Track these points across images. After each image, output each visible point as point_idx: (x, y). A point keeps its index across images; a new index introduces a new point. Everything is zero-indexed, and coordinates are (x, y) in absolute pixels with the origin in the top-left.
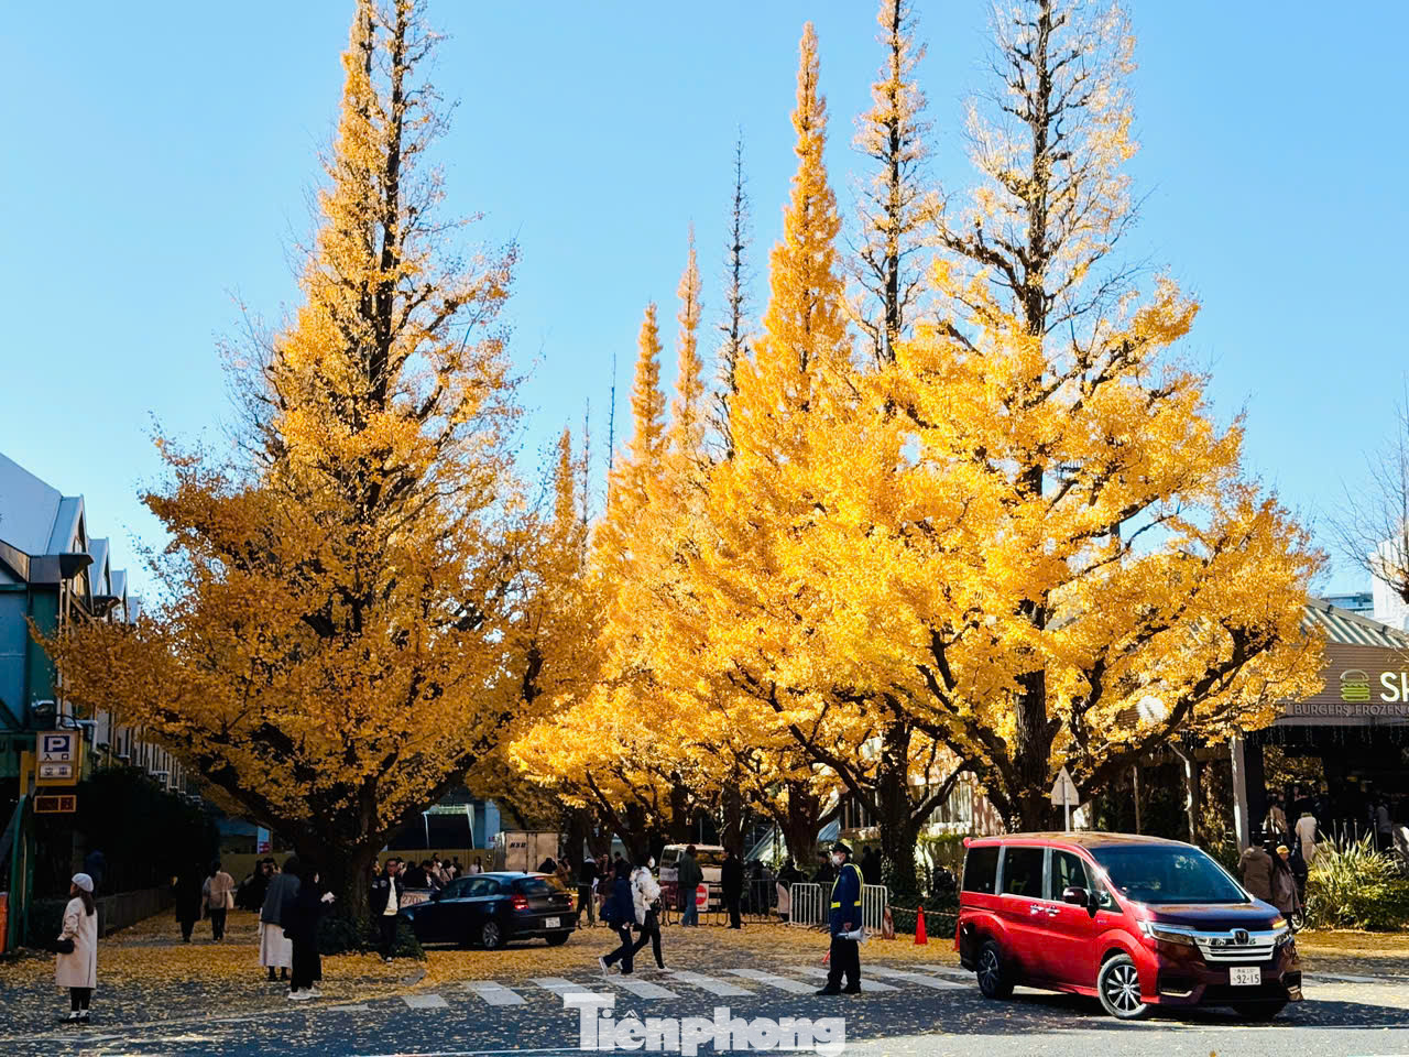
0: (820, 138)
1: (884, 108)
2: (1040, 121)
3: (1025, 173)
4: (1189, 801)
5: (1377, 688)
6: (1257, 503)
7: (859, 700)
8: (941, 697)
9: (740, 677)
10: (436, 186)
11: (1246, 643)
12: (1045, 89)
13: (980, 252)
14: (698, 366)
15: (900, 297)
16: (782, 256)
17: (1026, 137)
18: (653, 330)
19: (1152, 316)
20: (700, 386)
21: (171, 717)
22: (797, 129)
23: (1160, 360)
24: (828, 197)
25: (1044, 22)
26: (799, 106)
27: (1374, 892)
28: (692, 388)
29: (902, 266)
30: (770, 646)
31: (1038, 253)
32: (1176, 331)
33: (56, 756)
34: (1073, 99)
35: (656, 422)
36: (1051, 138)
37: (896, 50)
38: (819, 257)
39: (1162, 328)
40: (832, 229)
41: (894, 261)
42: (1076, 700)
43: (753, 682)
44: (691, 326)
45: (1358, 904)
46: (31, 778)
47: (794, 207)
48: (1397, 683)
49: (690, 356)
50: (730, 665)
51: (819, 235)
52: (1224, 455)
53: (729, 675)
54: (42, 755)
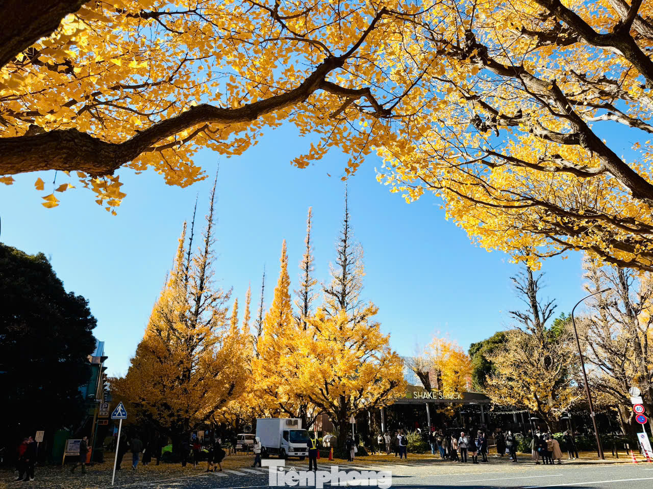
0: (286, 264)
1: (305, 260)
2: (344, 267)
3: (341, 277)
4: (369, 422)
5: (413, 395)
6: (392, 352)
7: (302, 397)
8: (325, 397)
9: (268, 391)
10: (213, 272)
11: (393, 384)
12: (346, 259)
13: (333, 293)
14: (249, 313)
15: (308, 301)
16: (277, 290)
17: (341, 270)
18: (237, 304)
19: (369, 310)
20: (249, 318)
21: (144, 400)
22: (281, 262)
23: (371, 319)
24: (288, 277)
25: (345, 246)
26: (282, 257)
27: (418, 444)
28: (248, 318)
29: (308, 294)
30: (277, 383)
31: (344, 294)
32: (374, 313)
33: (104, 409)
34: (351, 262)
35: (236, 326)
36: (347, 270)
37: (308, 248)
38: (285, 290)
39: (371, 312)
40: (288, 284)
41: (306, 293)
42: (355, 397)
43: (271, 391)
44: (248, 303)
45: (414, 447)
46: (97, 415)
47: (280, 279)
48: (417, 394)
49: (248, 310)
50: (266, 388)
51: (286, 285)
52: (386, 341)
53: (265, 390)
54: (101, 409)
